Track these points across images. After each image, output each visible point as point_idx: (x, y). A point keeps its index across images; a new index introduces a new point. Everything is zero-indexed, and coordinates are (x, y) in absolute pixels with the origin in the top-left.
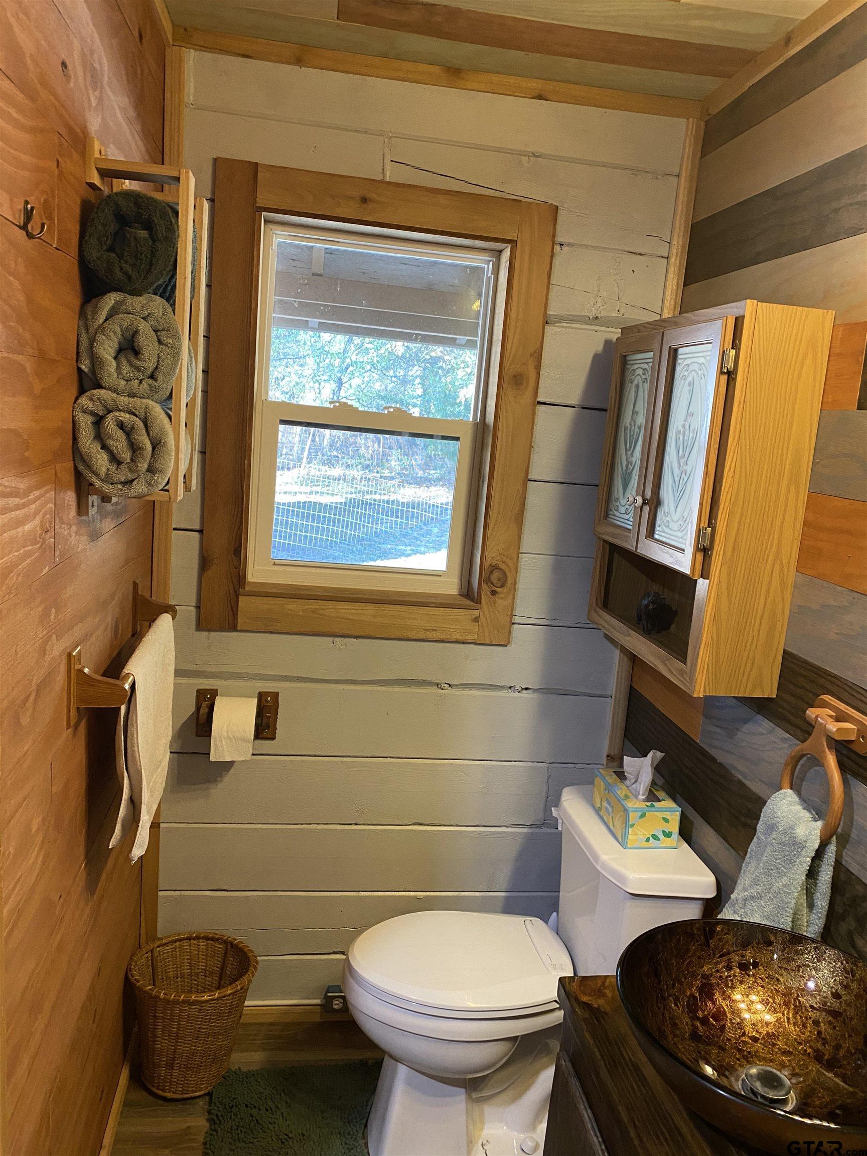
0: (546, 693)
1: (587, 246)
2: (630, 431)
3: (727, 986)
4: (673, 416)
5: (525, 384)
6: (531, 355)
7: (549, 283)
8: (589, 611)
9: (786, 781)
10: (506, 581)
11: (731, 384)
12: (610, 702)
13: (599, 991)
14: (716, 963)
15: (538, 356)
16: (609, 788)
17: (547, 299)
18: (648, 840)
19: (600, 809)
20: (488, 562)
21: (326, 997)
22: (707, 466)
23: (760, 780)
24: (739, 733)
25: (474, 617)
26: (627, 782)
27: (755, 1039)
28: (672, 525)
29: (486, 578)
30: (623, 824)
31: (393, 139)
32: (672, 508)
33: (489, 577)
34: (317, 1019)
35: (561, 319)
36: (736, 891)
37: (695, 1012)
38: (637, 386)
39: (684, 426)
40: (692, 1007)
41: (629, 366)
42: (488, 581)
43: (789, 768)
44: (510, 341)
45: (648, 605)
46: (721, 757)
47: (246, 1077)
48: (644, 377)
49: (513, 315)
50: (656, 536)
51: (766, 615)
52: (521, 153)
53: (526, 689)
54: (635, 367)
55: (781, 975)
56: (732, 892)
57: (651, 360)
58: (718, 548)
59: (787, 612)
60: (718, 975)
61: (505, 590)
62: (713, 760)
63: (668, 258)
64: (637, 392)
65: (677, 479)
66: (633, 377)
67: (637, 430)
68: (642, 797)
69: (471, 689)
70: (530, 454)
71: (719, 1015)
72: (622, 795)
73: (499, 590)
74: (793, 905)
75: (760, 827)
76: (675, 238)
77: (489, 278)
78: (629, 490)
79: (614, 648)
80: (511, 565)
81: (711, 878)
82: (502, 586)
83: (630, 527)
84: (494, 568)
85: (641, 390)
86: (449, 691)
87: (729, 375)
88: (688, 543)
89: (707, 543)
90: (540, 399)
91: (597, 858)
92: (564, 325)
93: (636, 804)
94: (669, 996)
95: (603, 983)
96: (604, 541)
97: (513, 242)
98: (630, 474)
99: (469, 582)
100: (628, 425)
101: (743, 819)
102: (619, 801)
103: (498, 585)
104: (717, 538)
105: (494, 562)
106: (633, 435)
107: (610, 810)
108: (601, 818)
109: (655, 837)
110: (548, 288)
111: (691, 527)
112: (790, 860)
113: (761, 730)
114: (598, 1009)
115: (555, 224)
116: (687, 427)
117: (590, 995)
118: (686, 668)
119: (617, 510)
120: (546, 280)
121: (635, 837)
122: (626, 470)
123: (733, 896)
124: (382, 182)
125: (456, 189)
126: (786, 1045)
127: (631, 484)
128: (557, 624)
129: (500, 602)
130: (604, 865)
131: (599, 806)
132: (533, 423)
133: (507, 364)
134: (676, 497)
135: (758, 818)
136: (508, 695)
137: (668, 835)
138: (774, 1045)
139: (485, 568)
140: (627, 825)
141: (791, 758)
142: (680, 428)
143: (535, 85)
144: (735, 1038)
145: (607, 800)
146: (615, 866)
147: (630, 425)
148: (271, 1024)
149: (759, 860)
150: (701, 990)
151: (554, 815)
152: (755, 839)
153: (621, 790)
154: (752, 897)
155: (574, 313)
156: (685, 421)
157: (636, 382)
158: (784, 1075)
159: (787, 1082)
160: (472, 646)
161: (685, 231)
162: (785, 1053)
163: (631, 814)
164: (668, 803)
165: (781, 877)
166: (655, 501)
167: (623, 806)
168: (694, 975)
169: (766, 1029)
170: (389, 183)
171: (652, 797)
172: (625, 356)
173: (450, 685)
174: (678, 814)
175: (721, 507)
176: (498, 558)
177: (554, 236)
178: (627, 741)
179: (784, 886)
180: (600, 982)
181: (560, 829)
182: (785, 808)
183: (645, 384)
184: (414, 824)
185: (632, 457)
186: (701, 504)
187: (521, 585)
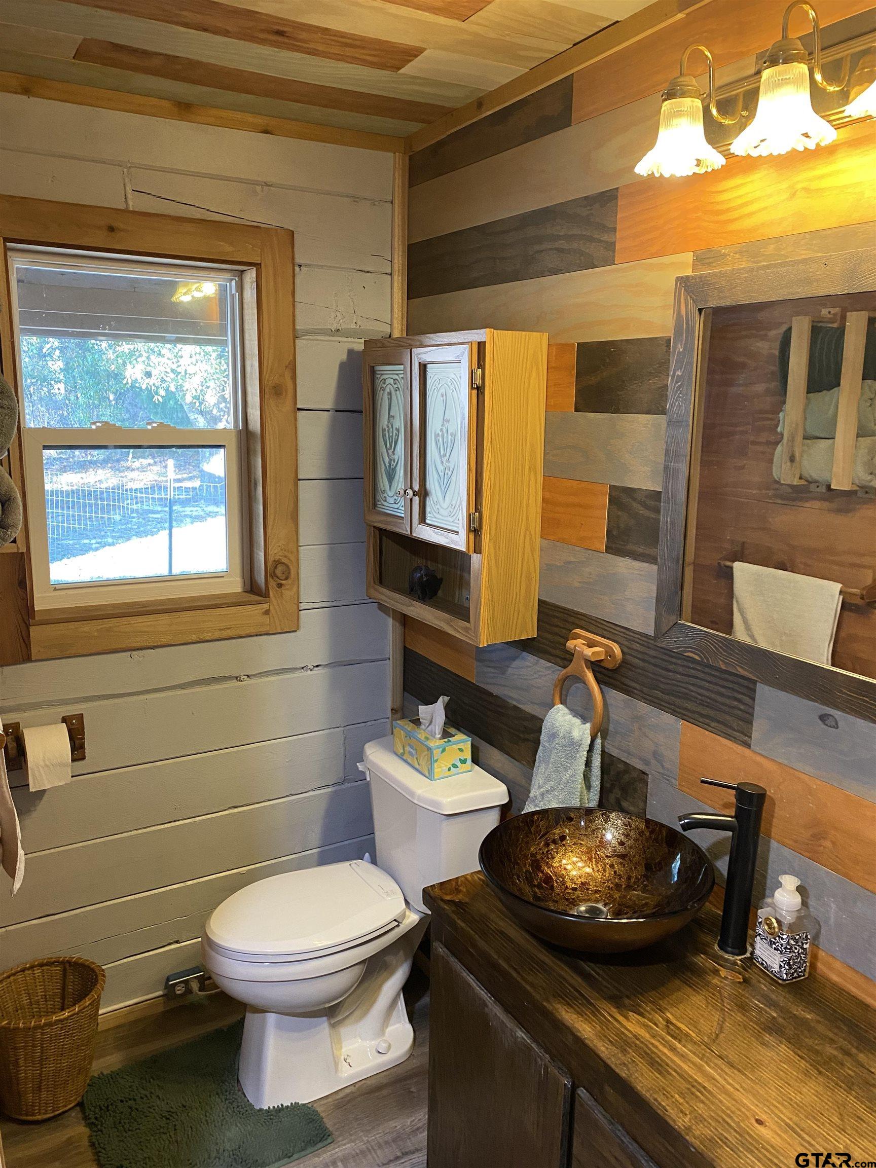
0: (335, 666)
1: (322, 267)
2: (389, 432)
3: (548, 858)
4: (430, 420)
5: (284, 393)
6: (286, 367)
7: (294, 301)
8: (367, 590)
9: (557, 700)
10: (289, 573)
11: (481, 396)
12: (389, 664)
13: (457, 889)
14: (538, 844)
15: (292, 367)
16: (409, 735)
17: (294, 316)
18: (449, 769)
19: (403, 754)
20: (271, 559)
21: (167, 986)
22: (469, 463)
23: (532, 703)
24: (510, 669)
25: (264, 610)
26: (423, 727)
27: (574, 889)
28: (441, 511)
29: (271, 573)
30: (428, 761)
31: (132, 169)
32: (441, 498)
33: (274, 572)
34: (161, 1009)
35: (308, 332)
36: (532, 791)
37: (532, 882)
38: (390, 394)
39: (441, 430)
40: (529, 880)
41: (379, 376)
42: (274, 575)
43: (558, 689)
44: (266, 355)
45: (421, 577)
46: (495, 690)
47: (113, 1077)
48: (396, 386)
49: (266, 331)
50: (428, 521)
51: (524, 576)
52: (255, 183)
53: (317, 666)
54: (385, 377)
55: (583, 840)
56: (530, 792)
57: (402, 372)
58: (485, 527)
59: (538, 572)
60: (541, 852)
61: (289, 581)
62: (491, 694)
63: (391, 274)
64: (390, 400)
65: (442, 474)
66: (384, 386)
67: (395, 432)
68: (439, 736)
69: (267, 676)
70: (297, 456)
71: (548, 879)
72: (423, 738)
73: (283, 582)
74: (579, 789)
75: (543, 738)
76: (396, 257)
77: (233, 296)
78: (394, 484)
79: (387, 617)
80: (292, 558)
81: (503, 788)
82: (286, 579)
83: (403, 515)
84: (277, 563)
85: (394, 398)
86: (248, 682)
87: (478, 390)
88: (461, 525)
89: (476, 525)
90: (299, 406)
91: (412, 794)
92: (311, 337)
93: (436, 743)
94: (513, 875)
95: (457, 883)
96: (374, 527)
97: (257, 265)
98: (394, 469)
99: (251, 578)
100: (385, 427)
101: (521, 736)
102: (422, 743)
103: (284, 578)
104: (484, 520)
105: (277, 558)
106: (392, 436)
107: (414, 752)
108: (406, 761)
109: (455, 766)
110: (294, 306)
111: (462, 513)
112: (572, 756)
113: (528, 664)
114: (460, 902)
115: (293, 248)
116: (445, 431)
117: (450, 894)
118: (471, 625)
119: (385, 501)
120: (291, 300)
121: (440, 769)
122: (390, 466)
123: (531, 795)
124: (126, 211)
125: (198, 216)
126: (595, 886)
127: (397, 477)
128: (337, 605)
129: (288, 593)
130: (419, 798)
131: (402, 751)
132: (296, 428)
133: (266, 377)
134: (443, 489)
135: (540, 731)
136: (301, 675)
137: (463, 762)
138: (588, 889)
139: (270, 564)
140: (431, 761)
141: (559, 681)
142: (438, 431)
143: (260, 121)
144: (562, 892)
145: (409, 745)
146: (429, 796)
147: (388, 427)
148: (118, 1027)
149: (547, 763)
150: (532, 865)
151: (360, 769)
152: (541, 748)
153: (421, 734)
154: (547, 791)
155: (318, 327)
156: (442, 426)
157: (388, 390)
158: (600, 906)
159: (605, 910)
160: (266, 637)
161: (403, 252)
162: (596, 892)
163: (435, 752)
164: (460, 737)
165: (566, 771)
166: (423, 492)
167: (426, 746)
168: (525, 856)
169: (580, 880)
170: (134, 212)
171: (446, 734)
172: (373, 367)
173: (248, 676)
174: (469, 743)
175: (485, 496)
176: (280, 554)
177: (293, 258)
178: (406, 694)
179: (571, 776)
180: (454, 883)
181: (368, 779)
182: (560, 719)
183: (398, 392)
184: (230, 808)
185: (394, 454)
186: (468, 495)
187: (302, 575)
